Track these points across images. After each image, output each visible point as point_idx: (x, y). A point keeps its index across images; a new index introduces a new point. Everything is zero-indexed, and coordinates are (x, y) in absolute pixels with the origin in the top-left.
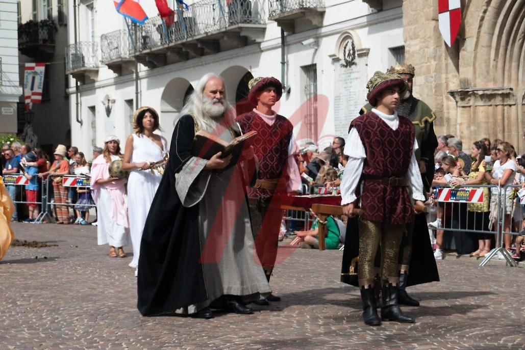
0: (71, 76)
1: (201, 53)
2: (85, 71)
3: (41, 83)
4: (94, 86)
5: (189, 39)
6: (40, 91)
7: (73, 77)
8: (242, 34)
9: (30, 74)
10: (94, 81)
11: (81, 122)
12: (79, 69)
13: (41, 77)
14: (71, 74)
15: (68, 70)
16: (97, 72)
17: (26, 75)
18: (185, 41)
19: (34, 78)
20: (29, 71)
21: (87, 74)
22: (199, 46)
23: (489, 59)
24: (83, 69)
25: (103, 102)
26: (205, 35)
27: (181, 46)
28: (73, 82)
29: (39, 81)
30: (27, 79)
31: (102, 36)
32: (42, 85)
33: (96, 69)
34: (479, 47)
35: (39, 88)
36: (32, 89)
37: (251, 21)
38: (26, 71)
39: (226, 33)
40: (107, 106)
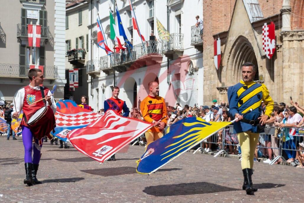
0: (89, 75)
1: (139, 67)
2: (94, 73)
3: (77, 78)
4: (98, 80)
5: (133, 61)
6: (77, 82)
7: (90, 75)
8: (153, 59)
9: (71, 74)
10: (98, 77)
11: (93, 96)
12: (91, 72)
13: (77, 75)
14: (89, 74)
15: (88, 72)
16: (99, 73)
17: (70, 74)
18: (131, 61)
19: (74, 76)
20: (71, 73)
21: (95, 74)
22: (137, 64)
23: (232, 75)
24: (93, 72)
25: (101, 87)
26: (138, 59)
27: (130, 64)
28: (90, 77)
29: (76, 77)
30: (71, 76)
31: (101, 57)
32: (78, 79)
33: (99, 72)
34: (228, 70)
35: (77, 80)
36: (74, 81)
37: (156, 54)
38: (70, 73)
39: (147, 59)
40: (103, 88)
